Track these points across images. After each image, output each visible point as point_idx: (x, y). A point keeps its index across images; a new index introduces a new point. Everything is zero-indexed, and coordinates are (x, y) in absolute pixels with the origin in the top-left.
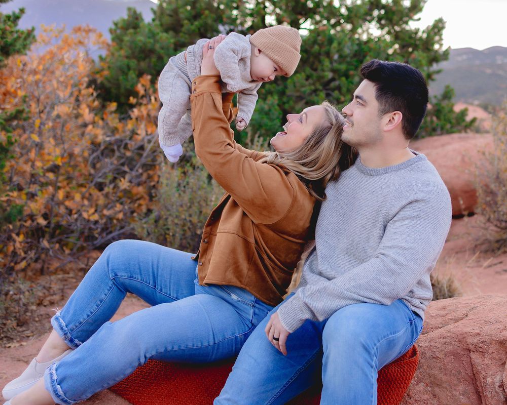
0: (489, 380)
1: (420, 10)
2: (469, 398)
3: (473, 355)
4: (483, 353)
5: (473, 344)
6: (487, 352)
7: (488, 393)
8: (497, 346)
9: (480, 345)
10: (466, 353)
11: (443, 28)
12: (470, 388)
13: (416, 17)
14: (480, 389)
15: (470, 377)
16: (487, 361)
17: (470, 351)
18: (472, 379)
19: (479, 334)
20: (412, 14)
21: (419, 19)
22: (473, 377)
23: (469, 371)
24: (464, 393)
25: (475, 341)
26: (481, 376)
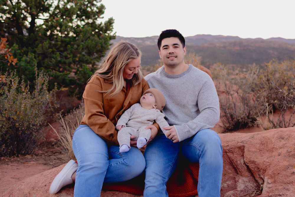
0: (239, 162)
1: (103, 13)
2: (231, 170)
3: (229, 154)
4: (232, 153)
5: (227, 150)
6: (235, 152)
7: (239, 167)
8: (238, 149)
9: (231, 150)
10: (225, 153)
11: (113, 23)
12: (231, 167)
13: (101, 16)
14: (235, 166)
15: (229, 162)
16: (235, 155)
17: (226, 152)
18: (230, 163)
19: (228, 146)
20: (99, 15)
21: (103, 18)
22: (230, 162)
23: (228, 160)
24: (229, 169)
25: (228, 148)
26: (235, 161)
